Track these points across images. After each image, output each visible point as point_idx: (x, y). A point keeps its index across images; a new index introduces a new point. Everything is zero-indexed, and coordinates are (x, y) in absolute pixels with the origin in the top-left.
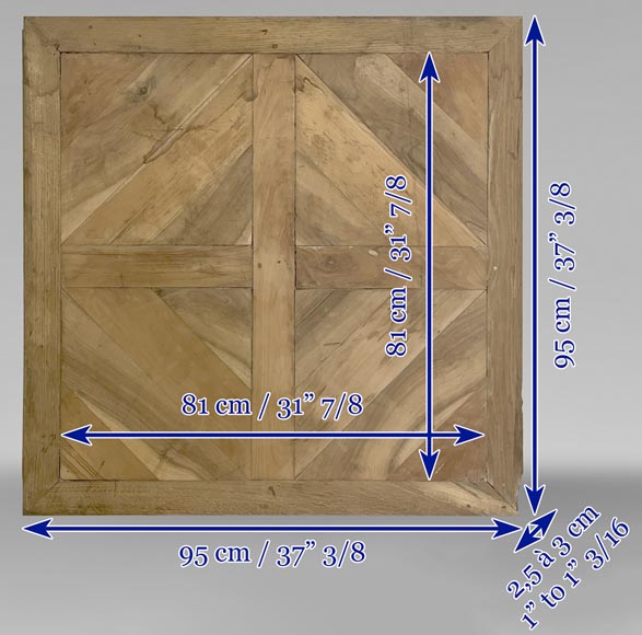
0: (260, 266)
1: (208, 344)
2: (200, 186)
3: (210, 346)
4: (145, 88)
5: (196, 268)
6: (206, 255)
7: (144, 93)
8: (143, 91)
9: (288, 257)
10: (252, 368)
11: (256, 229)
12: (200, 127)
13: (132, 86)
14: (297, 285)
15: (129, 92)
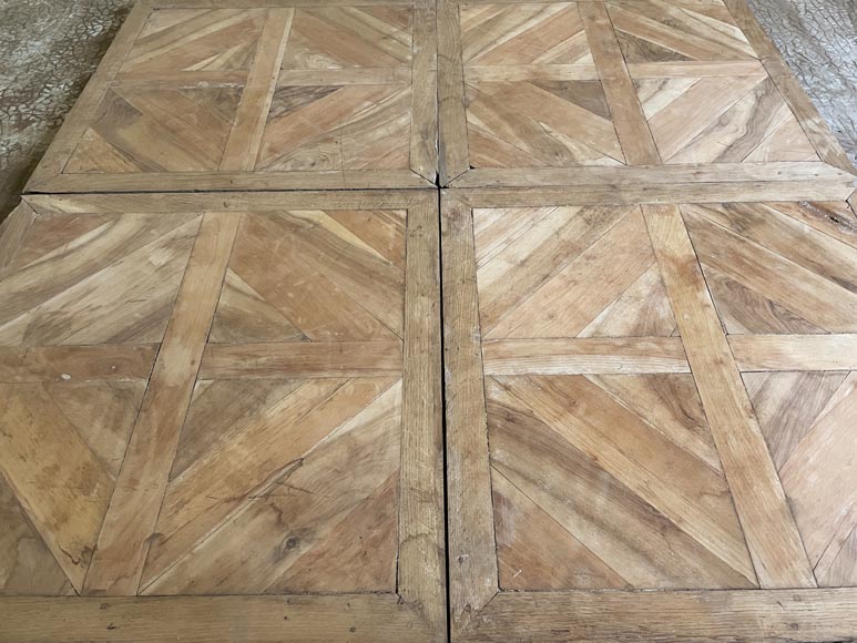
0: (193, 363)
1: (262, 299)
2: (241, 437)
3: (260, 297)
4: (288, 547)
5: (263, 360)
6: (249, 371)
7: (290, 541)
8: (293, 543)
9: (160, 370)
10: (223, 281)
11: (189, 394)
12: (228, 501)
13: (305, 549)
14: (158, 347)
15: (309, 542)
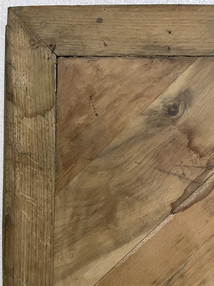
7: (174, 113)
13: (157, 104)
